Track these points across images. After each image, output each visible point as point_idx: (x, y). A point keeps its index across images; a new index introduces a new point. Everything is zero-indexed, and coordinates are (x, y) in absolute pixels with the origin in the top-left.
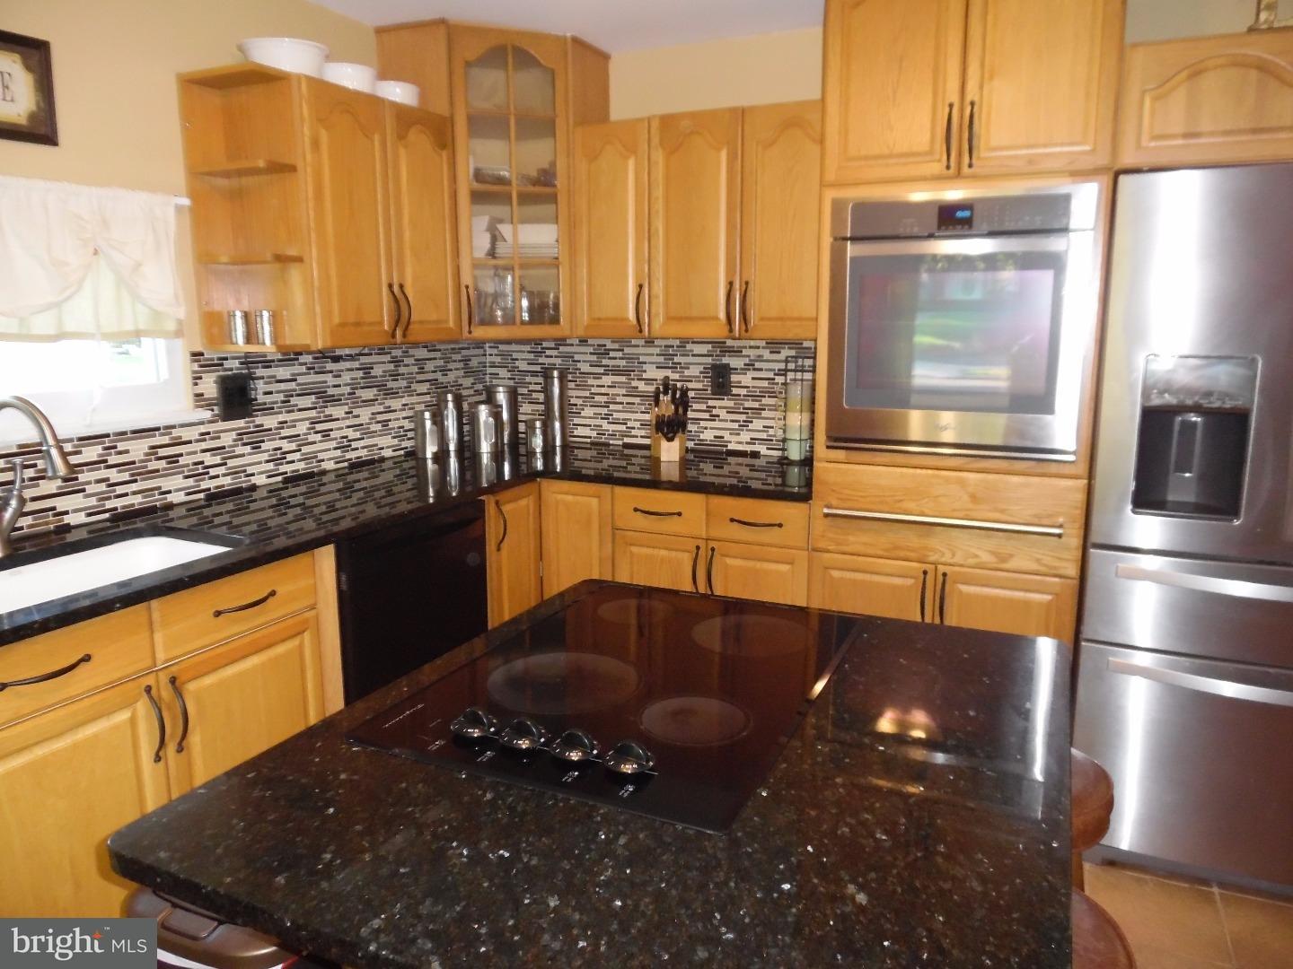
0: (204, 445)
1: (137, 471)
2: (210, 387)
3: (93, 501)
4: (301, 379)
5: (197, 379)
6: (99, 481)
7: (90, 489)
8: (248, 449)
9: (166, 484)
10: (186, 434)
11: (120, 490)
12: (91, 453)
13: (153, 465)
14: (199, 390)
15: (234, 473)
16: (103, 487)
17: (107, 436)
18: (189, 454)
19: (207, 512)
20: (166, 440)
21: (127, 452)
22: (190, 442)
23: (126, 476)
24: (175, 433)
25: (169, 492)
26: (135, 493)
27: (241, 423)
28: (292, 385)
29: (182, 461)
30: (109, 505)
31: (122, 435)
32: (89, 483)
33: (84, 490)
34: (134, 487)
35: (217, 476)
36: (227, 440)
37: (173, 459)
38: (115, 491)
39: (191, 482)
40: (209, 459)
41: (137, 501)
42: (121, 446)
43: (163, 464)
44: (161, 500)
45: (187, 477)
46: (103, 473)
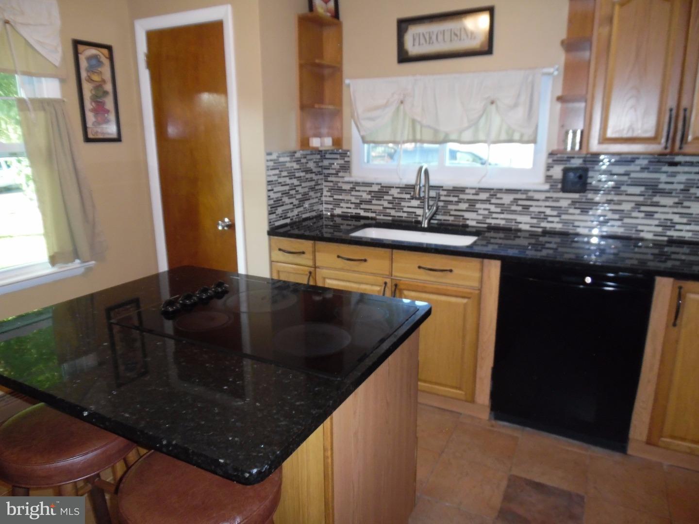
0: (547, 204)
1: (505, 209)
2: (557, 172)
3: (480, 217)
4: (633, 175)
5: (549, 167)
6: (485, 209)
7: (480, 212)
8: (578, 211)
9: (519, 218)
10: (537, 196)
11: (494, 216)
12: (484, 196)
13: (514, 208)
14: (550, 173)
15: (565, 222)
16: (486, 212)
17: (493, 189)
18: (536, 206)
19: (541, 239)
20: (524, 196)
21: (501, 198)
22: (538, 200)
23: (499, 210)
24: (530, 194)
25: (521, 223)
26: (502, 219)
27: (576, 196)
28: (625, 178)
29: (531, 209)
30: (488, 221)
31: (500, 190)
32: (480, 209)
33: (477, 211)
34: (502, 216)
35: (552, 222)
36: (564, 203)
37: (526, 207)
38: (492, 215)
39: (535, 221)
40: (548, 212)
41: (502, 223)
42: (499, 195)
43: (520, 208)
44: (515, 225)
45: (532, 218)
46: (487, 206)
